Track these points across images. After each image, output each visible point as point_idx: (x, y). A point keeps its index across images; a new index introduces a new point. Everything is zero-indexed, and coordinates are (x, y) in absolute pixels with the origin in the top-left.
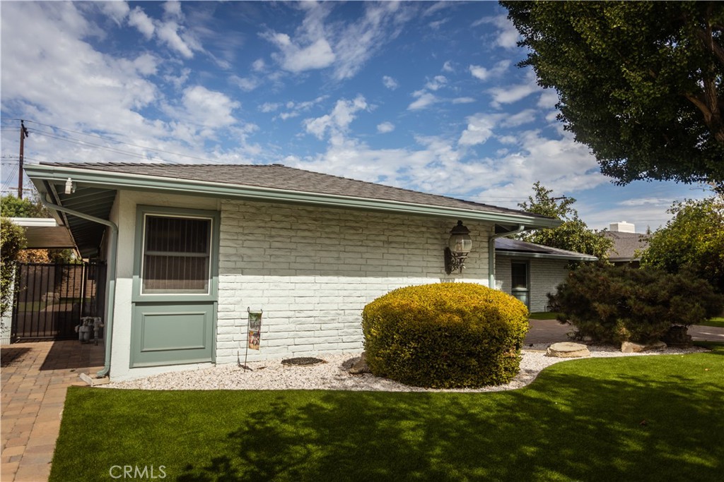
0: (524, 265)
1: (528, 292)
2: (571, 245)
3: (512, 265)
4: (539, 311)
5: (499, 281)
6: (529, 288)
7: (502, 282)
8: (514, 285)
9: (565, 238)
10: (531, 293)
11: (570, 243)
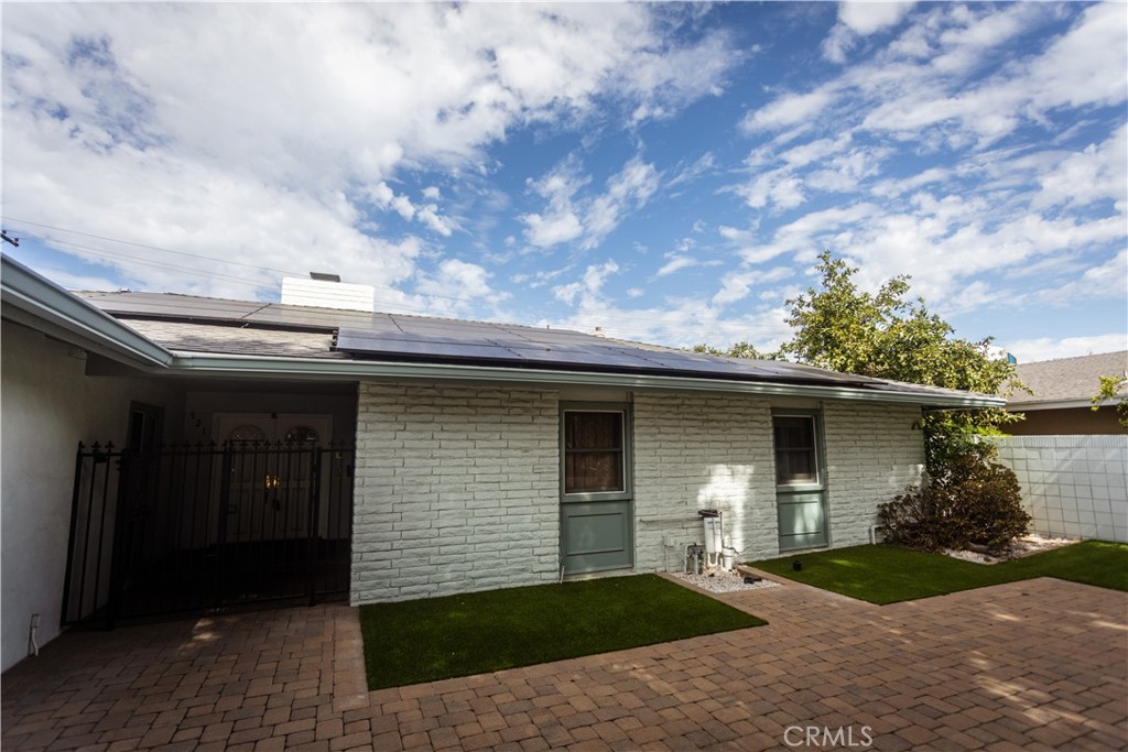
0: (809, 421)
1: (823, 493)
2: (919, 373)
3: (775, 420)
4: (855, 542)
5: (740, 467)
6: (825, 481)
7: (750, 469)
8: (782, 476)
9: (902, 357)
10: (831, 494)
11: (916, 368)
